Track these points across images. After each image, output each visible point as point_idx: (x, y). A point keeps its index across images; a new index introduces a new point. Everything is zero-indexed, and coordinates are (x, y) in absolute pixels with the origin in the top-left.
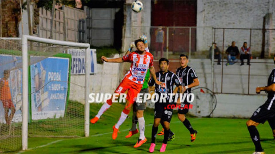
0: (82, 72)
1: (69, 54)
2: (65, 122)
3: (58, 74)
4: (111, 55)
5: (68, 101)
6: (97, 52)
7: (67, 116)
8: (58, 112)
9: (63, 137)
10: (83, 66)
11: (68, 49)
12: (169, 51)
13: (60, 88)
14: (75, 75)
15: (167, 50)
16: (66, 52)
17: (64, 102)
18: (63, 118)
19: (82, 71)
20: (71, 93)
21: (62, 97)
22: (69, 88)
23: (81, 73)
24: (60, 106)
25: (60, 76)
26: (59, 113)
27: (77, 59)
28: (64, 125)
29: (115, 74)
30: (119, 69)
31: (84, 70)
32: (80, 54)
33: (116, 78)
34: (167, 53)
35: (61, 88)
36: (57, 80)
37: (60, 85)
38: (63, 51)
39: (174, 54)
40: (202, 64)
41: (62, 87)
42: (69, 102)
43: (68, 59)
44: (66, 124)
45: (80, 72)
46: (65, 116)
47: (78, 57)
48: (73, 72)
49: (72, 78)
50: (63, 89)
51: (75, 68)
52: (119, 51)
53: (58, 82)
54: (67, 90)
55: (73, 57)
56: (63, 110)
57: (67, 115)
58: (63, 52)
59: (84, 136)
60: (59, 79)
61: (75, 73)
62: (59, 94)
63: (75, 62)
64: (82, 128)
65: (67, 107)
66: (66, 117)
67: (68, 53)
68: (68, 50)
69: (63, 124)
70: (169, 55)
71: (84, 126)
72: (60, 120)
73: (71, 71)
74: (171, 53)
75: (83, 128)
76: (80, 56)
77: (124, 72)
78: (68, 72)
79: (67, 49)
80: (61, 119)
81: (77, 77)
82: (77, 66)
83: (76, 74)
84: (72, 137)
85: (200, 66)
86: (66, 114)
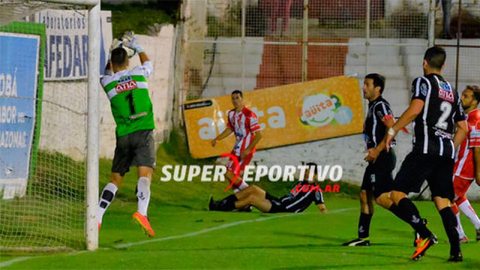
0: (74, 75)
1: (39, 25)
2: (27, 209)
3: (9, 77)
4: (151, 28)
5: (37, 151)
6: (114, 20)
7: (33, 194)
8: (10, 181)
9: (27, 249)
10: (77, 57)
11: (36, 11)
12: (310, 16)
13: (14, 116)
14: (55, 81)
15: (306, 12)
16: (32, 19)
17: (26, 154)
18: (23, 198)
19: (74, 72)
20: (43, 132)
21: (20, 141)
22: (38, 118)
23: (71, 77)
24: (13, 167)
25: (15, 83)
26: (12, 185)
27: (59, 38)
28: (23, 217)
29: (162, 79)
30: (172, 64)
31: (77, 68)
32: (67, 23)
33: (166, 90)
34: (306, 21)
35: (17, 118)
36: (8, 94)
37: (14, 108)
38: (23, 16)
39: (322, 24)
40: (402, 52)
41: (22, 115)
42: (39, 154)
43: (38, 38)
44: (31, 214)
45: (67, 73)
46: (27, 193)
47: (62, 33)
48: (49, 74)
49: (47, 89)
50: (23, 121)
51: (54, 63)
52: (174, 18)
53: (11, 101)
54: (34, 121)
55: (49, 32)
56: (22, 176)
57: (33, 188)
58: (25, 18)
59: (85, 247)
60: (14, 93)
61: (53, 77)
62: (12, 133)
63: (54, 46)
64: (77, 227)
65: (34, 170)
66: (30, 196)
67: (37, 21)
68: (37, 15)
69: (22, 214)
70: (310, 27)
71: (82, 222)
72: (13, 203)
73: (44, 69)
74: (316, 22)
75: (82, 227)
76: (69, 29)
77: (186, 73)
78: (37, 73)
79: (33, 11)
80: (16, 201)
81: (60, 85)
82: (59, 59)
83: (59, 79)
84: (53, 252)
85: (395, 59)
86: (31, 186)
